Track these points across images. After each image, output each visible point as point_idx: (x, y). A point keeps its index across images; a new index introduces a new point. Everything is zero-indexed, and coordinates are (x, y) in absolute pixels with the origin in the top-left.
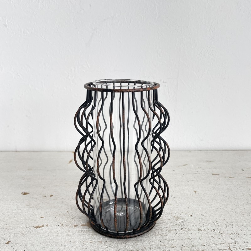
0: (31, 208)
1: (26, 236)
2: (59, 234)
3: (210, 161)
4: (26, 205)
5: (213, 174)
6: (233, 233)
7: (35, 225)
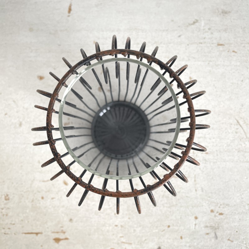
5: (219, 45)
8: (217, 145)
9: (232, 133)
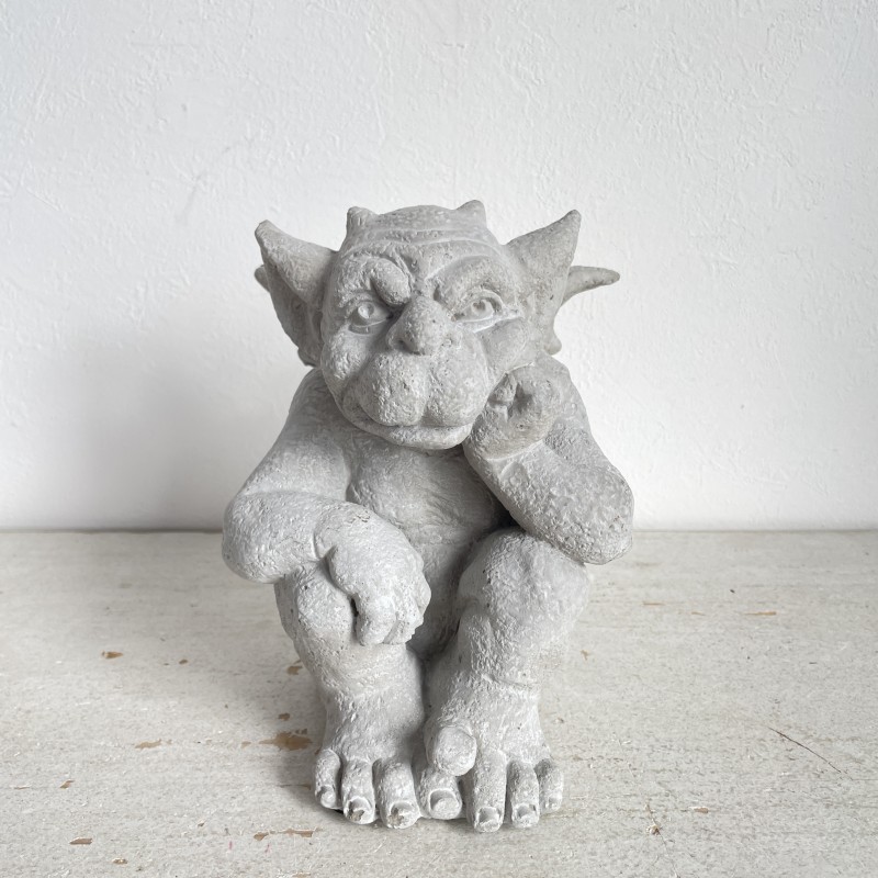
0: (127, 694)
1: (113, 767)
2: (201, 765)
3: (647, 565)
4: (116, 687)
5: (646, 604)
6: (667, 768)
7: (138, 741)
8: (732, 789)
9: (776, 758)
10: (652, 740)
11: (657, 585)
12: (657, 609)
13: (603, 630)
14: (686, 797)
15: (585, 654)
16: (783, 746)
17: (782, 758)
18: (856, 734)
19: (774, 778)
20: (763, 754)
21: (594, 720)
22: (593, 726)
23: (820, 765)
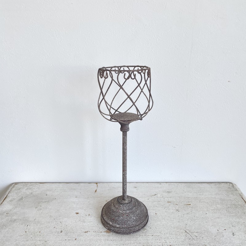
1: (82, 236)
2: (95, 236)
3: (169, 192)
4: (79, 220)
5: (168, 202)
6: (166, 238)
8: (176, 242)
10: (165, 232)
11: (171, 198)
12: (170, 203)
13: (160, 208)
14: (169, 243)
15: (156, 214)
16: (185, 233)
17: (185, 236)
18: (198, 231)
19: (182, 240)
20: (182, 235)
21: (156, 228)
22: (156, 229)
23: (190, 237)
